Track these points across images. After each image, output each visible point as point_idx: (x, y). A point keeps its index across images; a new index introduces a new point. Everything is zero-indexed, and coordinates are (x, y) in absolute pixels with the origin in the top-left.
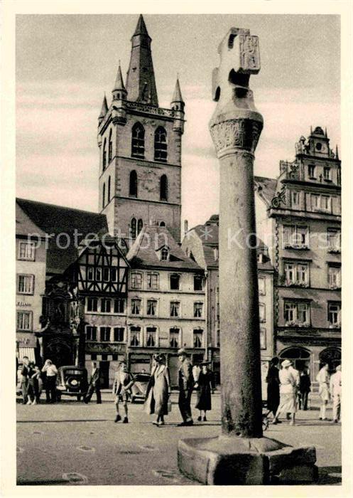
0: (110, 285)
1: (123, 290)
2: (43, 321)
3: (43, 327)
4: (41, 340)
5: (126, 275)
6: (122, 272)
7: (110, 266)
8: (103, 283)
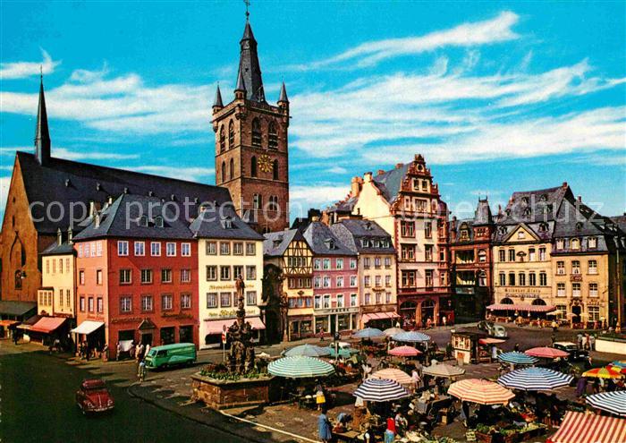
0: (303, 268)
1: (311, 272)
2: (264, 298)
3: (264, 301)
4: (264, 311)
5: (312, 261)
6: (309, 259)
7: (302, 256)
8: (298, 267)
